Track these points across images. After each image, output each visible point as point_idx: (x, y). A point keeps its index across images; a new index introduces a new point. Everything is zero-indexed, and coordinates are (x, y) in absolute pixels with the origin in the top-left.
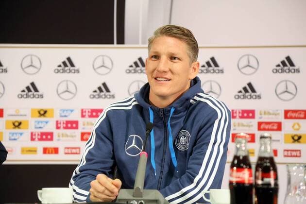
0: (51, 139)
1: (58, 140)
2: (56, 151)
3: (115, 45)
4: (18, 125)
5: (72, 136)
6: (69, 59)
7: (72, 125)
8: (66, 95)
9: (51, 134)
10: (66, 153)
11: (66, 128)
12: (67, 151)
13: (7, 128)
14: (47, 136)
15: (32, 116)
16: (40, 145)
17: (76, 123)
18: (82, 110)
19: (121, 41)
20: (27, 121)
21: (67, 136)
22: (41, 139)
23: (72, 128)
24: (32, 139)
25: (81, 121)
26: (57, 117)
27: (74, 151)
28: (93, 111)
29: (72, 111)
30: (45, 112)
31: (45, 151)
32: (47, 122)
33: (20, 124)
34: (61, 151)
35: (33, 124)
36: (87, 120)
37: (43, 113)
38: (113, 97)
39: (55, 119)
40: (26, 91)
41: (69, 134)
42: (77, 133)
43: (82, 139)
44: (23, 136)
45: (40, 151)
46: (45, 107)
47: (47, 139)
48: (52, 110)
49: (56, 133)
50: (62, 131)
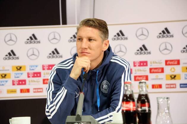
0: (25, 84)
1: (29, 84)
2: (28, 91)
3: (61, 25)
7: (37, 75)
8: (33, 57)
9: (25, 81)
10: (34, 92)
12: (35, 90)
14: (22, 82)
17: (40, 73)
20: (10, 74)
21: (34, 81)
22: (19, 84)
23: (37, 76)
24: (14, 84)
25: (43, 72)
26: (28, 70)
27: (39, 90)
29: (37, 66)
31: (22, 91)
34: (31, 91)
35: (13, 75)
37: (19, 68)
38: (61, 57)
42: (41, 79)
43: (44, 83)
45: (19, 91)
46: (20, 65)
47: (22, 84)
49: (28, 80)
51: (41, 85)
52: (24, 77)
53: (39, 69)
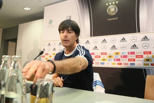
0: (120, 61)
2: (121, 64)
3: (137, 33)
4: (110, 57)
5: (126, 60)
6: (124, 38)
7: (125, 57)
8: (123, 48)
9: (120, 59)
11: (124, 57)
13: (108, 58)
15: (114, 54)
16: (117, 62)
17: (127, 56)
18: (128, 52)
19: (139, 31)
21: (124, 60)
22: (117, 61)
24: (114, 61)
25: (128, 56)
26: (121, 54)
27: (126, 64)
28: (131, 52)
29: (125, 53)
30: (118, 53)
31: (118, 64)
32: (118, 56)
33: (111, 56)
34: (123, 64)
36: (130, 55)
39: (120, 55)
40: (112, 48)
41: (124, 59)
42: (127, 59)
43: (129, 61)
44: (112, 60)
46: (118, 52)
48: (120, 52)
49: (121, 59)
50: (123, 58)
51: (127, 62)
52: (119, 57)
53: (126, 54)
